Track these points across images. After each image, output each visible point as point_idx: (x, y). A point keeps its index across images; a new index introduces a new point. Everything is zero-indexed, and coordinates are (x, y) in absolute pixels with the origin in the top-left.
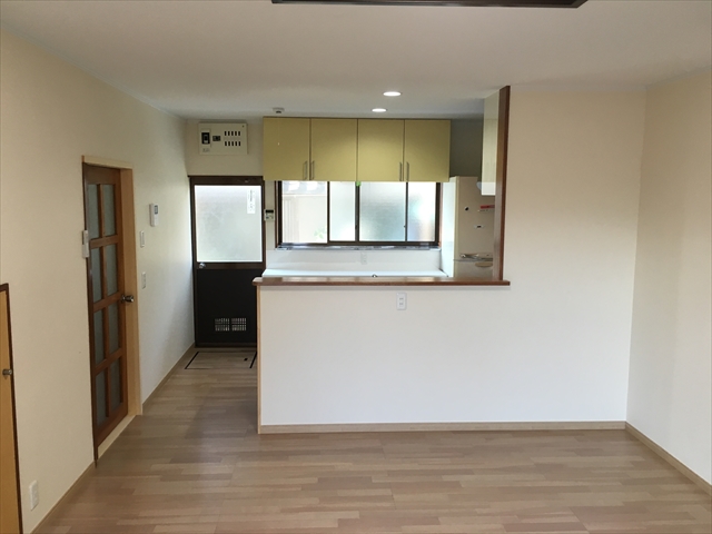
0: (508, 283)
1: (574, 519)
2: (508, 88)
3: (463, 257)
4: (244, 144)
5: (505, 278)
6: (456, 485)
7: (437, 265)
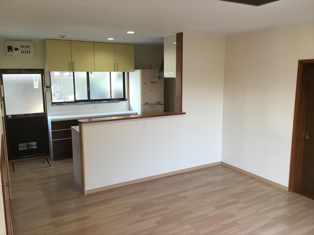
0: (185, 113)
1: (234, 200)
2: (182, 34)
3: (145, 104)
4: (32, 52)
5: (183, 111)
6: (186, 197)
7: (128, 108)
